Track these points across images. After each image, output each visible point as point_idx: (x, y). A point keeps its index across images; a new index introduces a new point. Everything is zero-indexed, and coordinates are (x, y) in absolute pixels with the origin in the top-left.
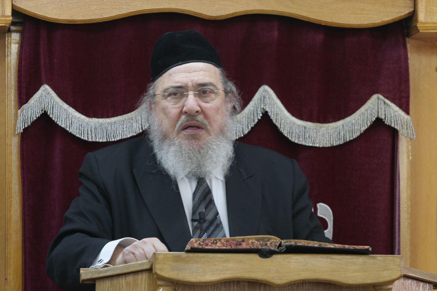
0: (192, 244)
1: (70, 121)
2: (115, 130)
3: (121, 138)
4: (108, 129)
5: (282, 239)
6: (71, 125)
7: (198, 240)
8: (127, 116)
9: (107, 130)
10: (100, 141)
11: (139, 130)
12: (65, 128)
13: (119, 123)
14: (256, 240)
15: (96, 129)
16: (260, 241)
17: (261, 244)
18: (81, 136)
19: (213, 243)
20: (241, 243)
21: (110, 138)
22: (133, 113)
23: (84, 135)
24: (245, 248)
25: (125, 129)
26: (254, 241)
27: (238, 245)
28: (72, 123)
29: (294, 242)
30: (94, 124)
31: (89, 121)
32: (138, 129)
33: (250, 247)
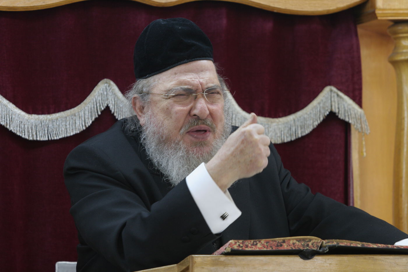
0: (231, 245)
1: (11, 117)
2: (56, 128)
3: (63, 136)
4: (49, 126)
5: (324, 239)
6: (11, 123)
7: (237, 242)
8: (70, 112)
9: (48, 128)
10: (41, 139)
11: (83, 127)
12: (5, 125)
13: (61, 120)
14: (297, 241)
15: (36, 127)
16: (301, 242)
17: (302, 245)
18: (22, 134)
19: (253, 245)
20: (282, 244)
21: (52, 136)
22: (76, 109)
23: (24, 132)
24: (286, 249)
25: (68, 126)
26: (295, 241)
27: (279, 246)
28: (12, 120)
29: (336, 242)
30: (34, 121)
31: (29, 118)
32: (81, 125)
33: (291, 249)
